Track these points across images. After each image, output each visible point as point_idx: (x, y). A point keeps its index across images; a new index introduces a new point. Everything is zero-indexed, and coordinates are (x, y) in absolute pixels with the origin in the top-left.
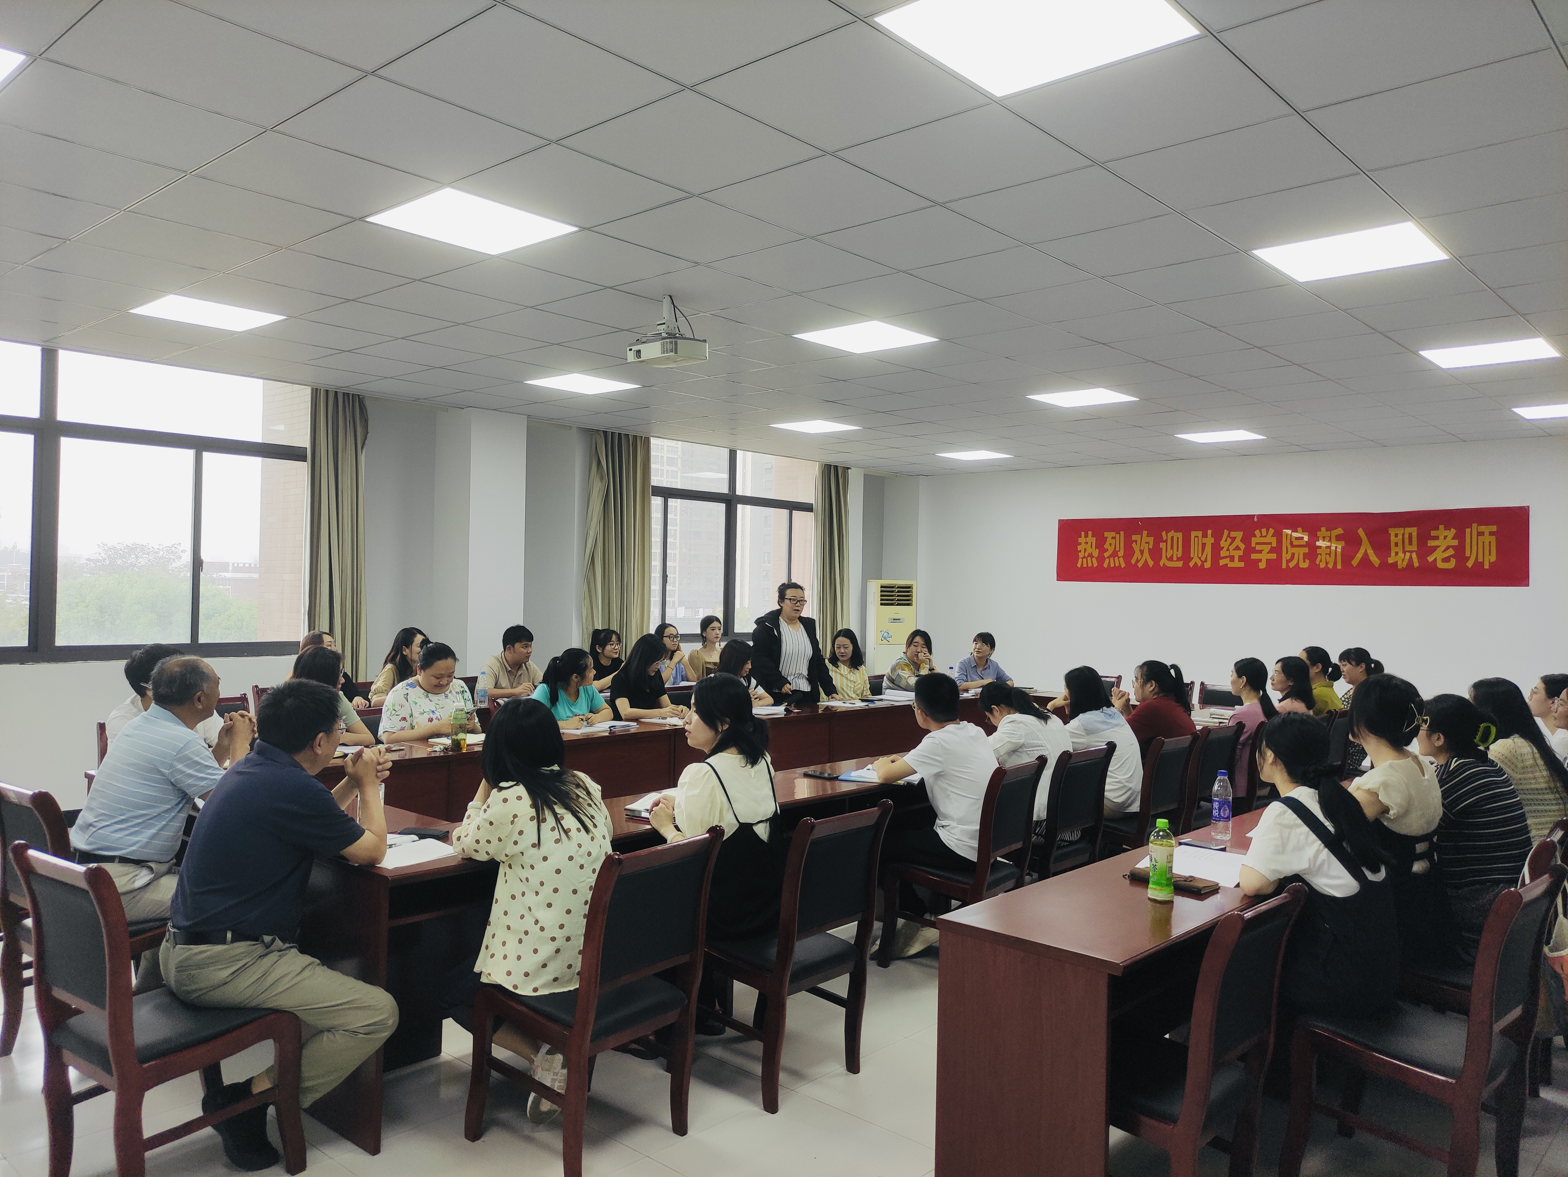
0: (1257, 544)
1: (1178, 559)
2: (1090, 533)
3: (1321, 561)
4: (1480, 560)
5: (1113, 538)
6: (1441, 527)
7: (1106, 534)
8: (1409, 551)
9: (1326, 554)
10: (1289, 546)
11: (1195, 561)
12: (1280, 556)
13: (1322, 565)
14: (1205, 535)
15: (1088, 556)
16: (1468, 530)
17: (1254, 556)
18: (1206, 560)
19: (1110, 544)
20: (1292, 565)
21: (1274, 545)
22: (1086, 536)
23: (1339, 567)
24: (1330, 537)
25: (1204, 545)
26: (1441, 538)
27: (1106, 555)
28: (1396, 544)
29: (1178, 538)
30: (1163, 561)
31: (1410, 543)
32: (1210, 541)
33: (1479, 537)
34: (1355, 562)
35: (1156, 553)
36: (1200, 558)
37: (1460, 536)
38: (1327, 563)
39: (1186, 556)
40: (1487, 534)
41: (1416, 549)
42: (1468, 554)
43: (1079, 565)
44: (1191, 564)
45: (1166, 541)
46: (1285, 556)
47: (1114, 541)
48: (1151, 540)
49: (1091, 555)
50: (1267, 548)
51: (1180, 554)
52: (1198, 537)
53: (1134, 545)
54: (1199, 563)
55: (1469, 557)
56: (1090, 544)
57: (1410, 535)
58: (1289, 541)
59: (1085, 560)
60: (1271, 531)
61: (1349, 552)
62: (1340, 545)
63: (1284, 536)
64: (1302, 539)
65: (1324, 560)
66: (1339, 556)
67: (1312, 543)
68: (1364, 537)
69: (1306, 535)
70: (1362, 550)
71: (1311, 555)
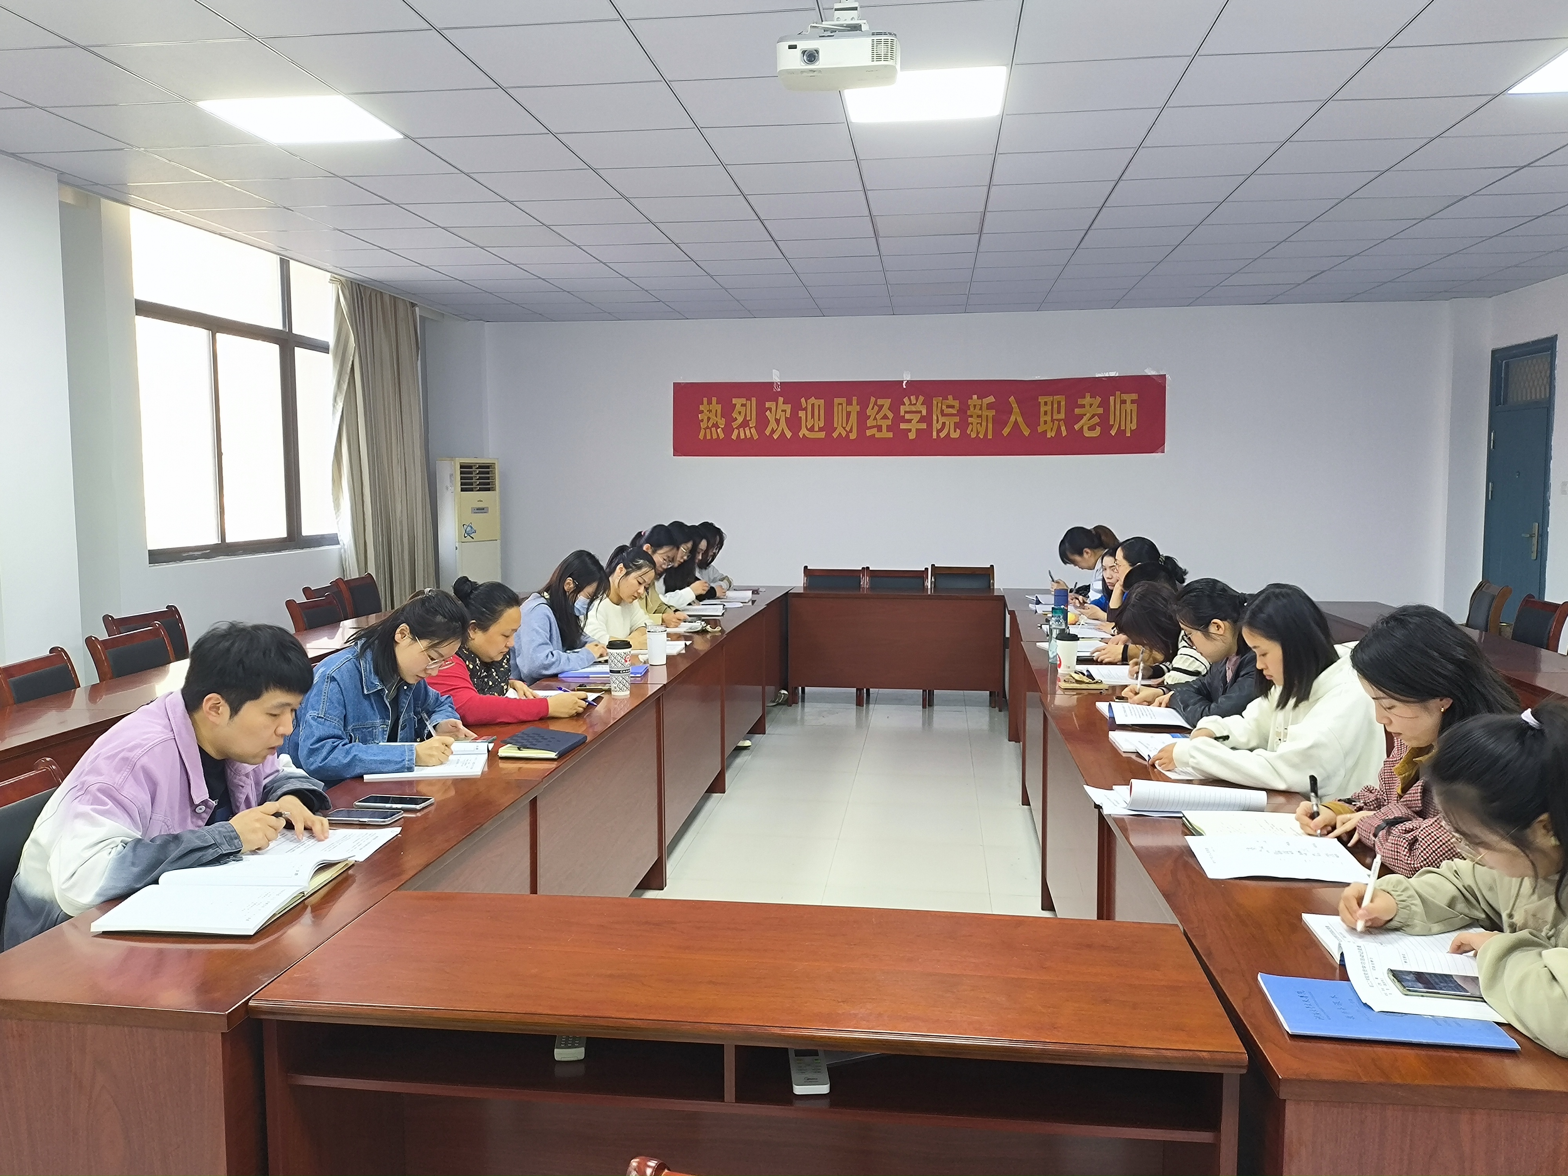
0: (906, 412)
1: (821, 430)
2: (714, 400)
3: (972, 431)
4: (1123, 428)
5: (743, 405)
6: (1088, 395)
7: (734, 401)
8: (1057, 420)
9: (978, 423)
10: (940, 416)
11: (839, 431)
12: (930, 425)
13: (973, 435)
14: (849, 403)
15: (712, 427)
16: (1112, 398)
17: (903, 426)
18: (851, 431)
19: (740, 413)
20: (943, 435)
21: (924, 413)
22: (710, 403)
23: (990, 437)
24: (981, 405)
25: (849, 414)
26: (1087, 407)
27: (735, 425)
28: (1046, 413)
29: (819, 406)
30: (804, 432)
32: (855, 408)
33: (1122, 405)
34: (1006, 431)
35: (794, 423)
36: (844, 428)
37: (1105, 404)
38: (978, 433)
39: (829, 427)
40: (1128, 402)
41: (1064, 418)
42: (1111, 423)
43: (701, 436)
44: (835, 435)
45: (805, 409)
46: (936, 426)
47: (744, 409)
48: (788, 408)
49: (716, 426)
50: (916, 418)
51: (822, 425)
52: (842, 404)
53: (768, 413)
54: (844, 434)
55: (1113, 425)
56: (714, 411)
57: (1059, 403)
58: (939, 410)
59: (708, 431)
60: (921, 398)
61: (999, 422)
62: (991, 413)
63: (935, 402)
64: (952, 407)
65: (975, 430)
66: (990, 426)
67: (963, 412)
68: (1015, 405)
69: (956, 404)
70: (1013, 419)
71: (962, 425)
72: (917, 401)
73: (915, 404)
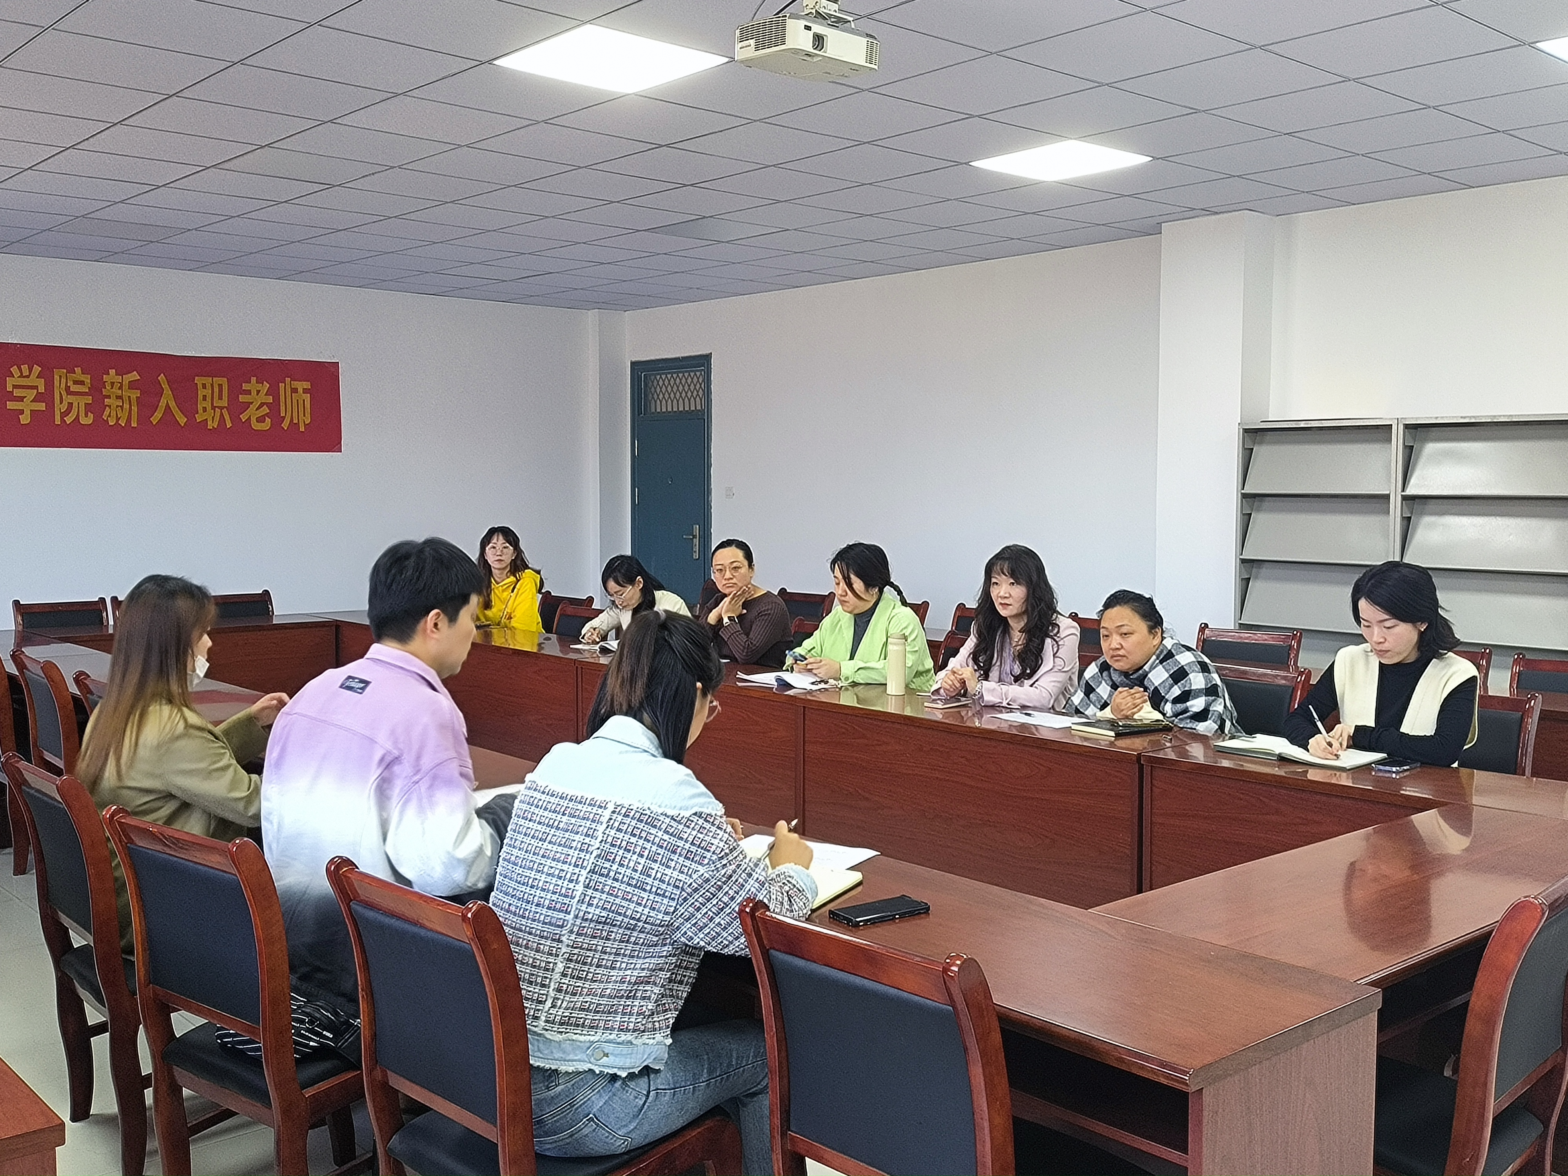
0: (15, 387)
3: (109, 416)
4: (295, 421)
6: (254, 379)
8: (219, 407)
9: (117, 406)
10: (64, 393)
12: (51, 406)
13: (112, 422)
16: (282, 385)
17: (12, 405)
20: (69, 420)
21: (42, 389)
23: (134, 424)
24: (121, 384)
26: (254, 393)
28: (204, 398)
31: (220, 398)
33: (293, 394)
34: (155, 420)
37: (274, 392)
38: (118, 419)
40: (300, 390)
41: (226, 405)
42: (282, 413)
46: (59, 408)
50: (32, 394)
55: (284, 417)
57: (220, 386)
58: (63, 386)
60: (37, 369)
61: (147, 405)
62: (135, 394)
63: (57, 377)
64: (82, 383)
65: (113, 413)
66: (135, 408)
67: (97, 389)
68: (165, 386)
69: (87, 379)
70: (163, 403)
71: (97, 407)
72: (30, 372)
73: (28, 377)
